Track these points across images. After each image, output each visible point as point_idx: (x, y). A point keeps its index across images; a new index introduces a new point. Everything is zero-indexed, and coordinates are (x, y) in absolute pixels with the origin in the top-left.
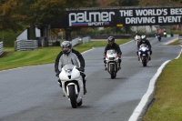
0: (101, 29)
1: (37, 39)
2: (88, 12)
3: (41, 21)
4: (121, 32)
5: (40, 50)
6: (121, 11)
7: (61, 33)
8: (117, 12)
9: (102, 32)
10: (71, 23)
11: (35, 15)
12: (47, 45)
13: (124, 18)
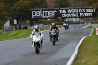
0: (49, 20)
1: (15, 25)
2: (42, 11)
3: (17, 16)
4: (60, 21)
5: (16, 31)
6: (60, 10)
7: (28, 22)
8: (58, 11)
9: (50, 21)
10: (33, 16)
11: (14, 12)
12: (20, 28)
13: (62, 14)
